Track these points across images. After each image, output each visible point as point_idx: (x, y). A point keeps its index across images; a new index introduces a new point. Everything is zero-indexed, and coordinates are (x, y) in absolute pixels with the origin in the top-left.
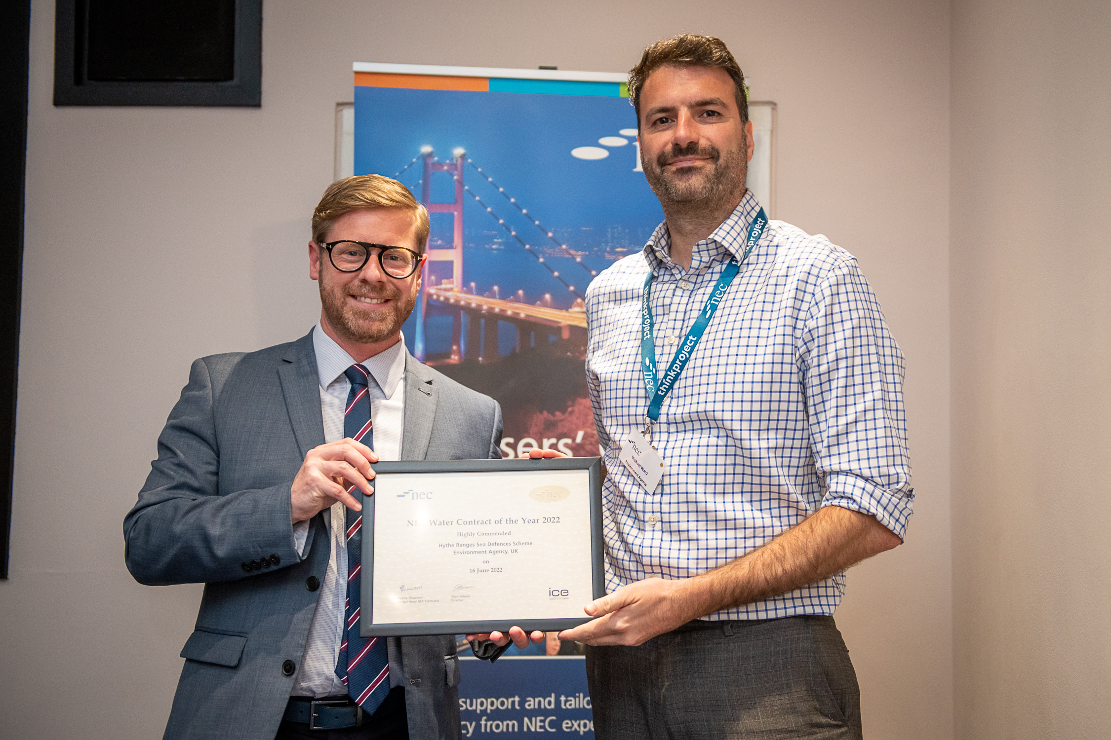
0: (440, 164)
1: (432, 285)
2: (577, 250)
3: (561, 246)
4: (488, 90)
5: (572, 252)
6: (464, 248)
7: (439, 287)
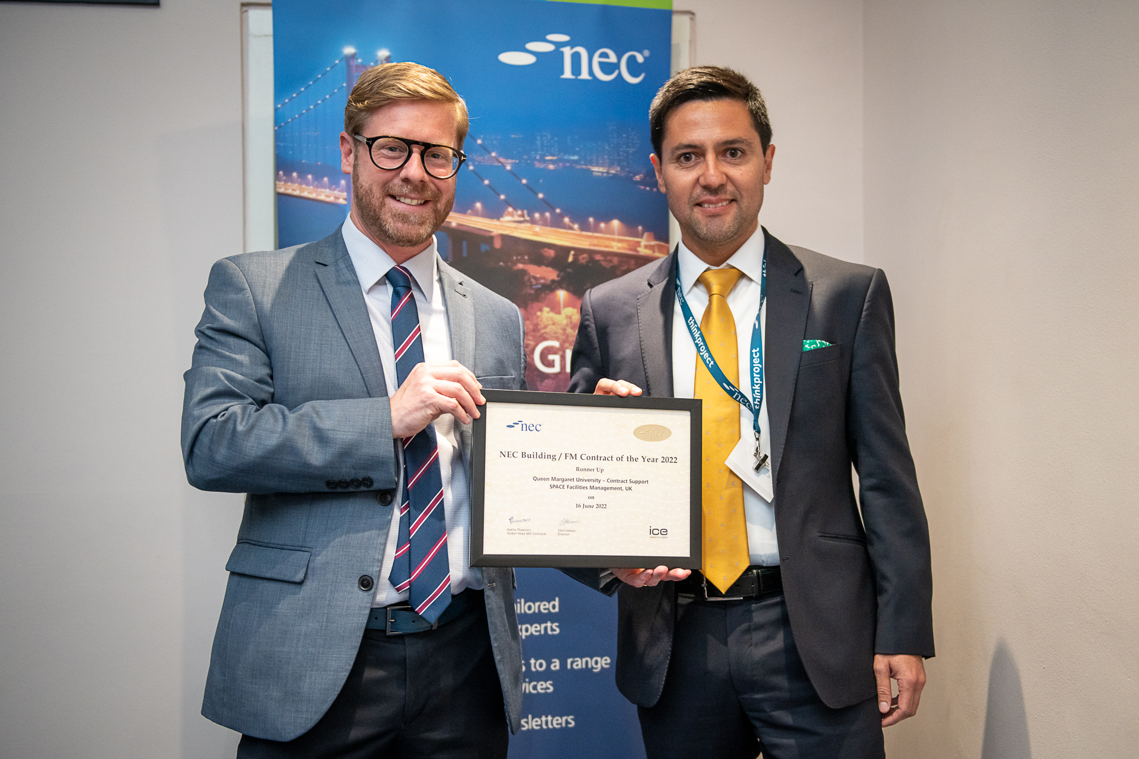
2: (507, 158)
3: (490, 153)
5: (502, 160)
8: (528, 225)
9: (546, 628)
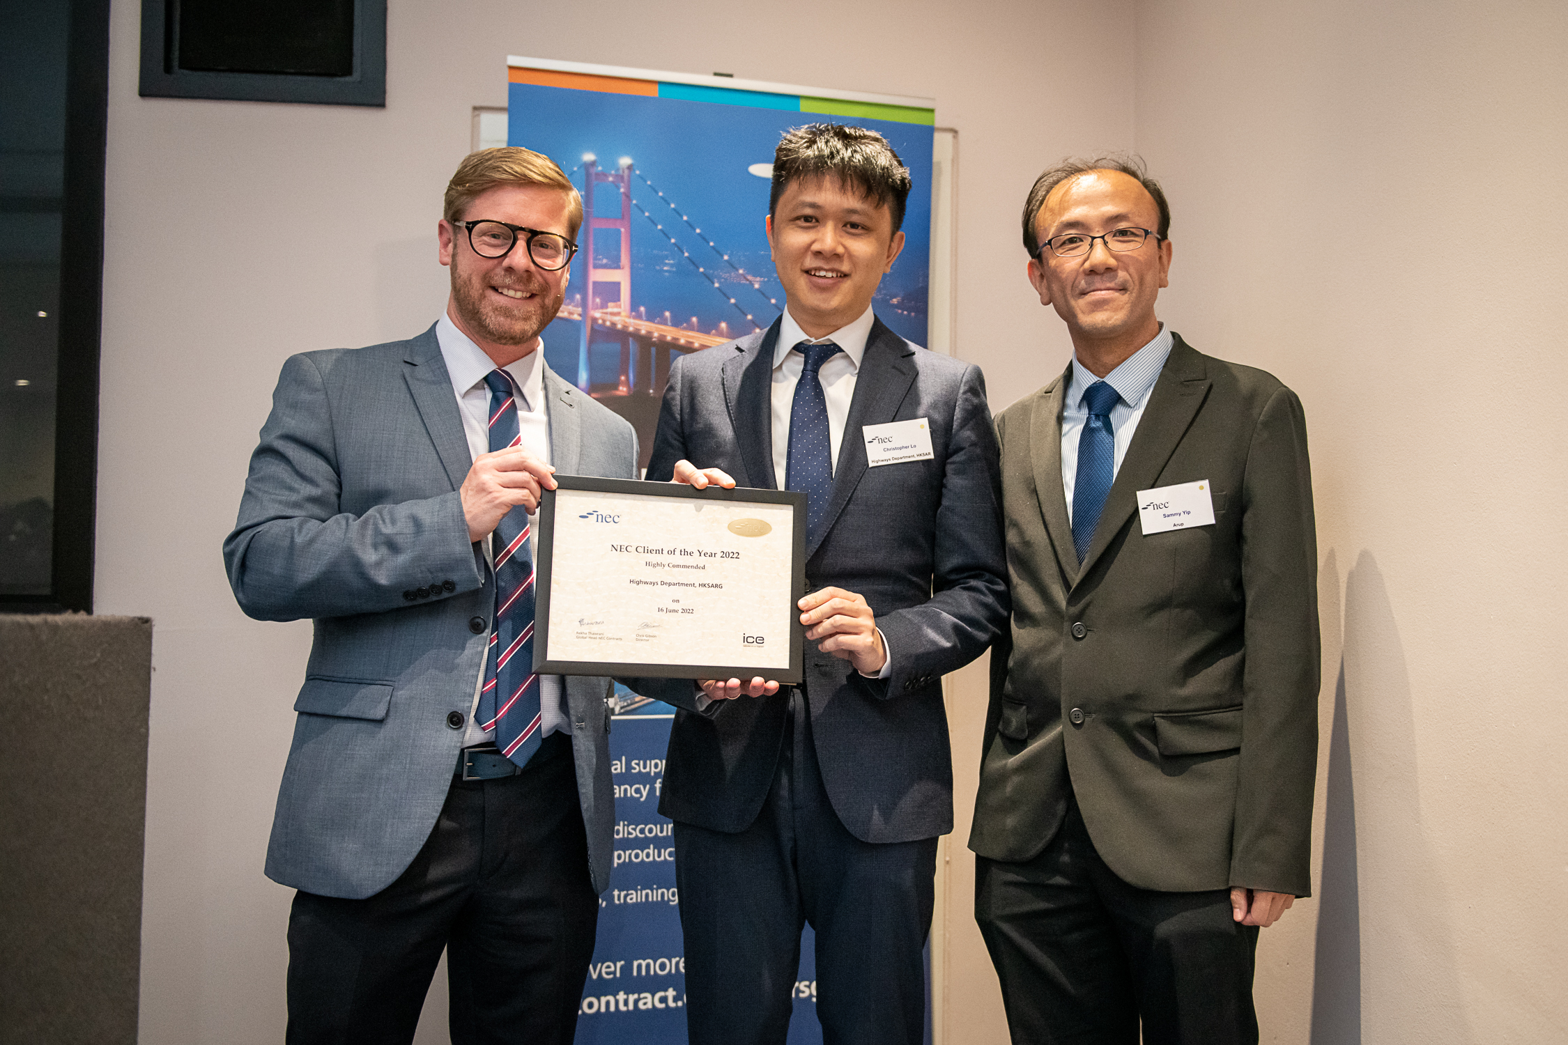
0: (604, 175)
1: (597, 308)
2: (755, 276)
3: (737, 270)
4: (657, 95)
5: (749, 277)
6: (632, 268)
7: (605, 311)
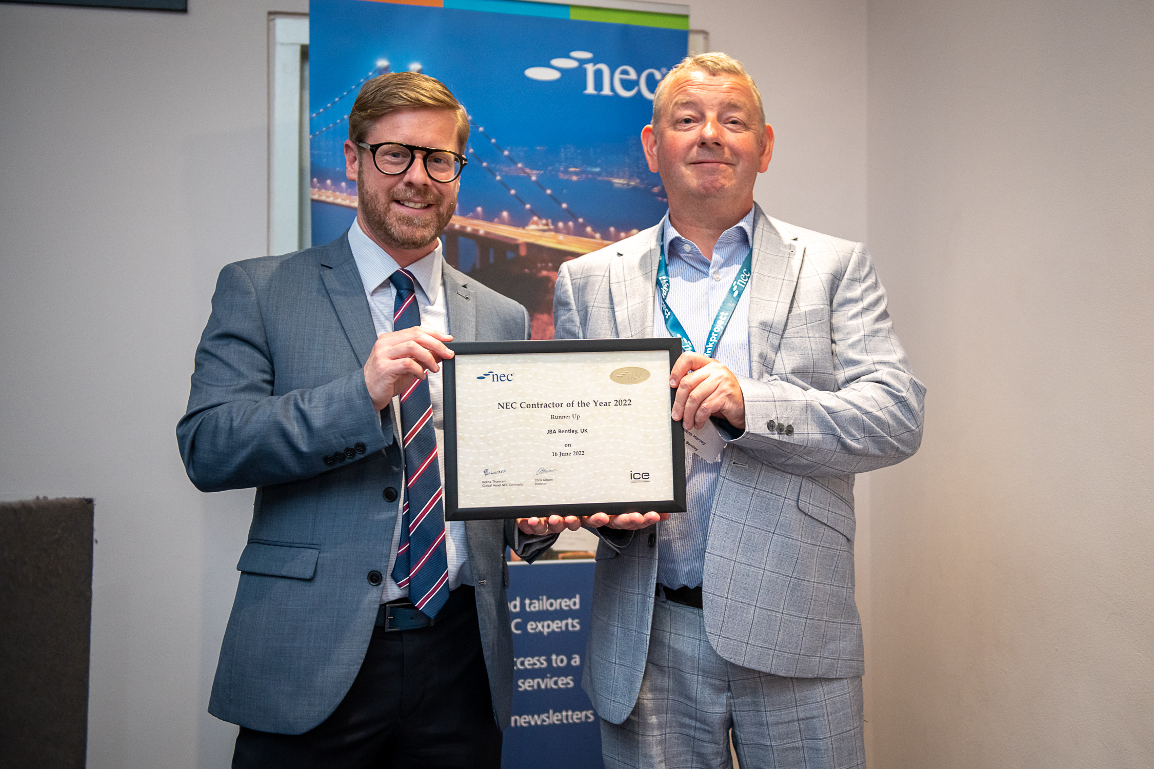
8: (552, 233)
9: (567, 625)
